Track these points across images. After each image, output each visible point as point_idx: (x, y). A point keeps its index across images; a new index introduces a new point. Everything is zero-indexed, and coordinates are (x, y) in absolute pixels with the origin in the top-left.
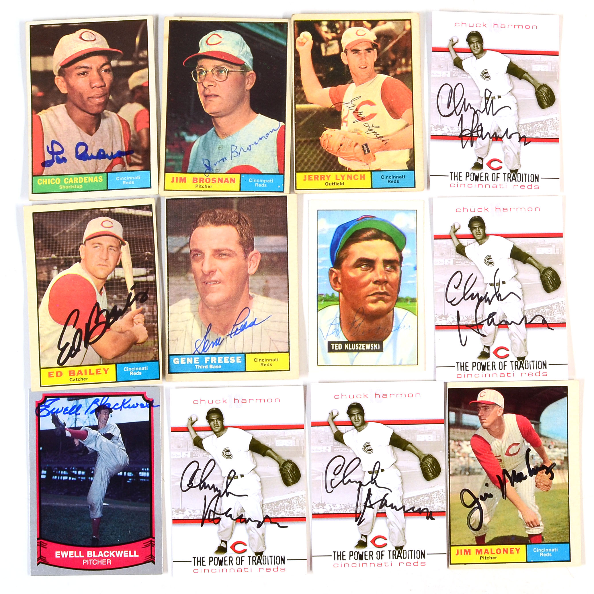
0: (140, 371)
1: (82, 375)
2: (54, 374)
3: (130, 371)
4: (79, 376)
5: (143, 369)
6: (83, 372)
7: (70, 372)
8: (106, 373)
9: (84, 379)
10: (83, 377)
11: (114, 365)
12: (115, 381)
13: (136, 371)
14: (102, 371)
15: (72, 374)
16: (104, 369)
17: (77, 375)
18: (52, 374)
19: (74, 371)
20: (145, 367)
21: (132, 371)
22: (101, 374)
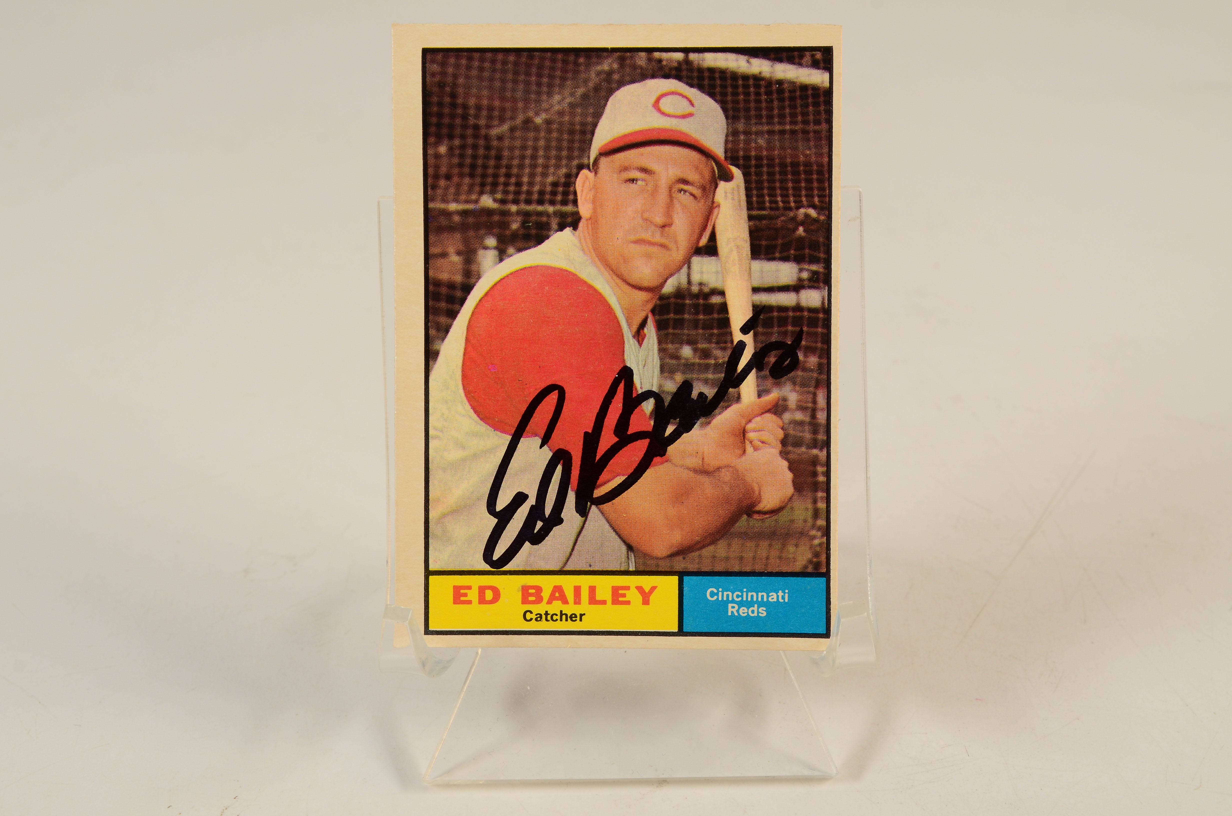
0: (761, 604)
1: (565, 602)
2: (473, 595)
3: (728, 601)
4: (556, 607)
5: (773, 598)
6: (570, 595)
7: (525, 589)
8: (646, 602)
9: (573, 617)
10: (569, 610)
11: (675, 579)
12: (675, 629)
13: (749, 604)
14: (633, 596)
15: (532, 598)
16: (640, 589)
17: (549, 602)
18: (465, 595)
19: (539, 589)
20: (780, 594)
21: (733, 601)
22: (628, 603)
